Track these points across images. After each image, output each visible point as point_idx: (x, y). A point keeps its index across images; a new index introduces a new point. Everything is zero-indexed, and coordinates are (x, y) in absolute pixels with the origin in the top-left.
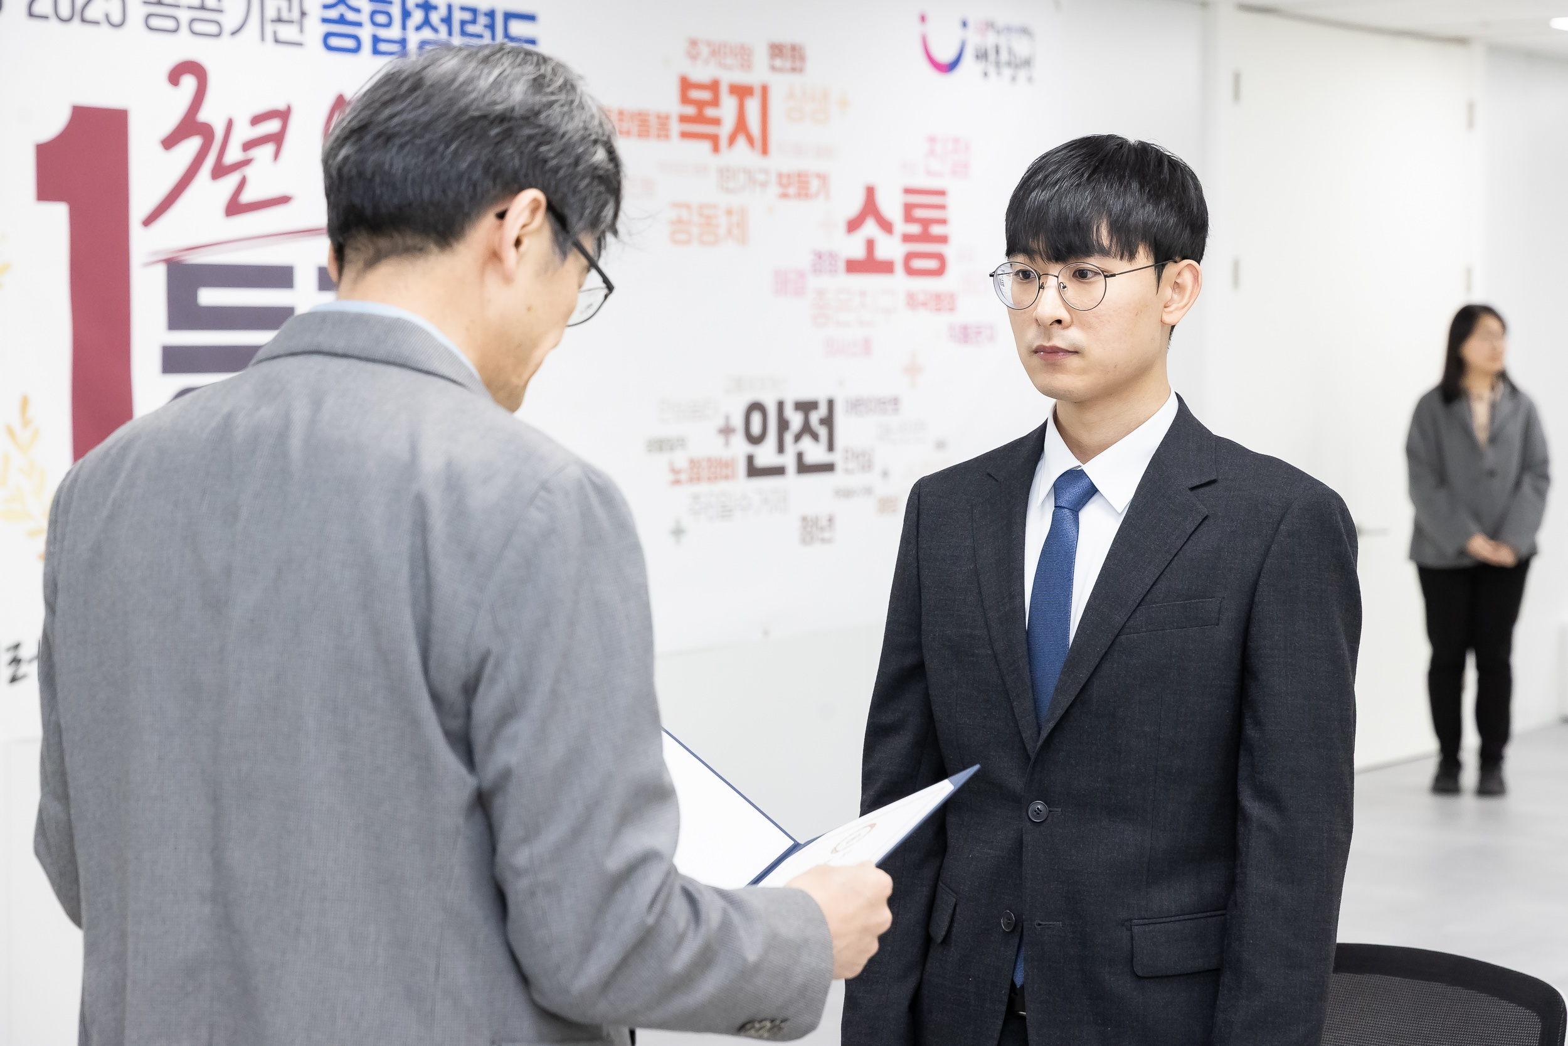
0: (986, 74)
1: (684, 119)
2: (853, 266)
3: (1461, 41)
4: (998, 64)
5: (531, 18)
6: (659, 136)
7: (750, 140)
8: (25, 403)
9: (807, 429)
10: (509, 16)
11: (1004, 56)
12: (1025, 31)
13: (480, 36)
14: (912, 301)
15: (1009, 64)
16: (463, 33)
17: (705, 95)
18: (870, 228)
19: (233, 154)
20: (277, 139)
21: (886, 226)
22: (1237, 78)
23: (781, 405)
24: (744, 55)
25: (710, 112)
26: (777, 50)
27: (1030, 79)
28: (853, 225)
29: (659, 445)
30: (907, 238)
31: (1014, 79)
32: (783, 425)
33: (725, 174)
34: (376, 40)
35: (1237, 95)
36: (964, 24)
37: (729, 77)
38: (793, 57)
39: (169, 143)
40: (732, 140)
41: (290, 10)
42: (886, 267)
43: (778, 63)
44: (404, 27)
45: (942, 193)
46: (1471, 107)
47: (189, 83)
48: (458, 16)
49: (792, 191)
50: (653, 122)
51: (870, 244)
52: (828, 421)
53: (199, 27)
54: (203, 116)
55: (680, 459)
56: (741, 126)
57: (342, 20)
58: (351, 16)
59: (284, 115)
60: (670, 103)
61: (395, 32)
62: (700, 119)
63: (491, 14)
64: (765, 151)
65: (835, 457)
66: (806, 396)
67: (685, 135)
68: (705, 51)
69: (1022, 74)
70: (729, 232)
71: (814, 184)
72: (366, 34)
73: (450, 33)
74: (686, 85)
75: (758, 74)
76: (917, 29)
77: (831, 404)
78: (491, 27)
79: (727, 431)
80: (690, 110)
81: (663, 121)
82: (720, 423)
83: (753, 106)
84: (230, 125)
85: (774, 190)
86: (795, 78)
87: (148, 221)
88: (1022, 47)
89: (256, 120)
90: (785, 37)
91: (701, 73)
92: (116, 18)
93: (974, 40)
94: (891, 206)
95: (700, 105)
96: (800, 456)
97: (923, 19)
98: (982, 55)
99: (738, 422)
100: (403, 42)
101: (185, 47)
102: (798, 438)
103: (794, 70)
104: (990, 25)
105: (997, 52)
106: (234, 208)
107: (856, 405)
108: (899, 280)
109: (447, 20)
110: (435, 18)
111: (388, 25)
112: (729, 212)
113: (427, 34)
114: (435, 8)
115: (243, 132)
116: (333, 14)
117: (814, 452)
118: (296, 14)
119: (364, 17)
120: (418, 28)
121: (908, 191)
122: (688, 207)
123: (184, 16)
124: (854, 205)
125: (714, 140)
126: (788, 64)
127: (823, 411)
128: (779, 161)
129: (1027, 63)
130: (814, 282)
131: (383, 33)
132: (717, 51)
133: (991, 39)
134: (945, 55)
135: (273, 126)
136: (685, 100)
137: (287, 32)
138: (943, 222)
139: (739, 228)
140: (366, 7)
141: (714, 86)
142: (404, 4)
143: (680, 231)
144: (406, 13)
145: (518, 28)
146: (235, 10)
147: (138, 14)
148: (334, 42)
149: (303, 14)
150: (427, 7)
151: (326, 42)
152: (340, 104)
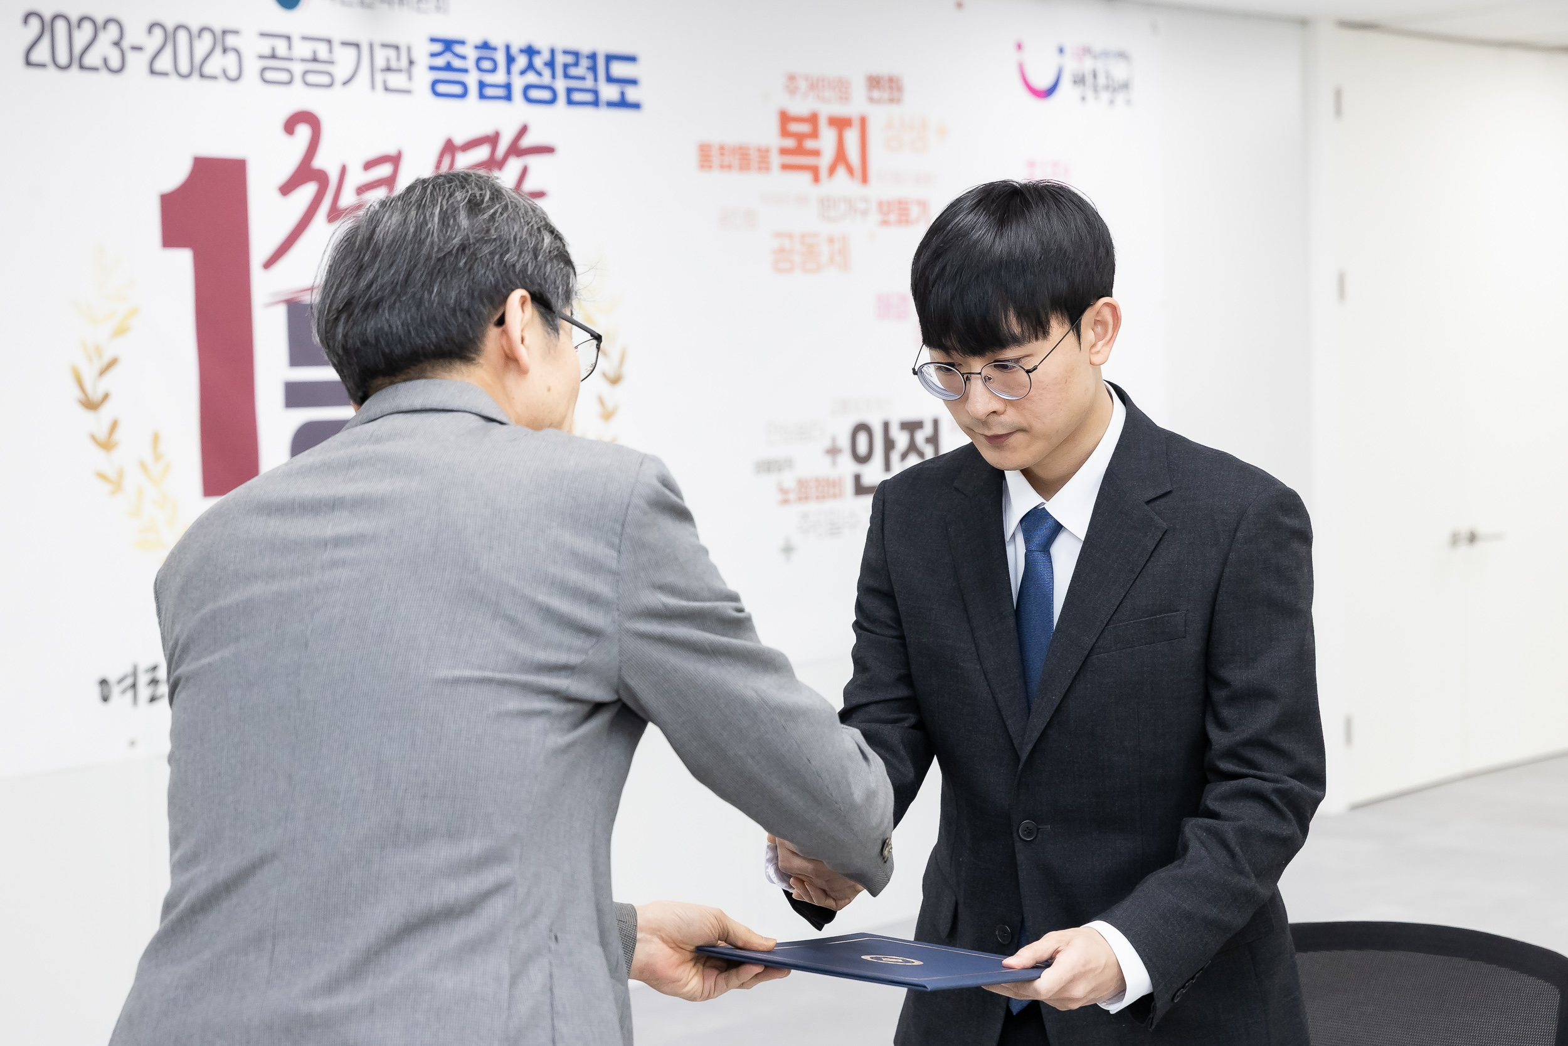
0: (1083, 99)
1: (784, 151)
4: (1096, 89)
5: (631, 59)
6: (760, 169)
7: (850, 170)
8: (156, 439)
9: (912, 448)
10: (610, 58)
11: (1102, 80)
12: (1122, 55)
13: (583, 78)
15: (1107, 87)
16: (566, 76)
17: (804, 128)
19: (347, 198)
20: (389, 183)
22: (1338, 94)
23: (886, 426)
24: (842, 88)
25: (810, 144)
26: (874, 82)
27: (1128, 102)
29: (767, 467)
32: (889, 445)
33: (826, 204)
34: (482, 85)
35: (1338, 111)
36: (1061, 51)
37: (826, 110)
38: (891, 88)
39: (287, 189)
40: (832, 170)
41: (398, 59)
43: (876, 94)
44: (509, 72)
47: (303, 132)
48: (560, 60)
49: (893, 217)
50: (754, 156)
52: (933, 440)
53: (311, 78)
54: (318, 163)
55: (789, 479)
56: (841, 156)
57: (448, 67)
58: (457, 63)
59: (395, 160)
60: (770, 137)
61: (500, 77)
62: (800, 150)
63: (593, 57)
64: (865, 179)
66: (911, 416)
67: (786, 167)
68: (803, 85)
69: (1120, 97)
70: (831, 260)
71: (915, 211)
72: (472, 79)
73: (553, 76)
74: (785, 119)
75: (856, 105)
76: (1014, 57)
77: (935, 423)
78: (593, 69)
79: (833, 451)
80: (790, 143)
81: (764, 154)
82: (827, 443)
83: (852, 138)
84: (343, 170)
85: (874, 217)
86: (893, 109)
87: (268, 264)
88: (1119, 71)
89: (369, 165)
90: (883, 69)
91: (800, 107)
92: (233, 72)
93: (1071, 66)
95: (800, 137)
97: (1019, 47)
98: (1079, 80)
99: (844, 442)
100: (508, 87)
101: (299, 98)
102: (903, 457)
103: (891, 100)
104: (1087, 51)
105: (1095, 76)
109: (551, 64)
110: (538, 62)
111: (494, 70)
112: (831, 240)
113: (531, 78)
114: (538, 52)
115: (357, 177)
116: (440, 62)
118: (404, 63)
119: (470, 64)
120: (523, 73)
122: (790, 236)
123: (298, 68)
125: (815, 171)
126: (886, 95)
127: (928, 430)
128: (879, 189)
129: (1125, 86)
131: (489, 78)
132: (816, 85)
133: (1088, 65)
134: (1042, 82)
135: (385, 170)
136: (785, 133)
137: (397, 80)
139: (841, 255)
140: (472, 54)
141: (813, 119)
142: (508, 48)
143: (782, 260)
144: (510, 60)
145: (619, 69)
146: (345, 60)
147: (252, 67)
148: (442, 88)
149: (411, 62)
150: (530, 52)
151: (434, 89)
152: (449, 148)
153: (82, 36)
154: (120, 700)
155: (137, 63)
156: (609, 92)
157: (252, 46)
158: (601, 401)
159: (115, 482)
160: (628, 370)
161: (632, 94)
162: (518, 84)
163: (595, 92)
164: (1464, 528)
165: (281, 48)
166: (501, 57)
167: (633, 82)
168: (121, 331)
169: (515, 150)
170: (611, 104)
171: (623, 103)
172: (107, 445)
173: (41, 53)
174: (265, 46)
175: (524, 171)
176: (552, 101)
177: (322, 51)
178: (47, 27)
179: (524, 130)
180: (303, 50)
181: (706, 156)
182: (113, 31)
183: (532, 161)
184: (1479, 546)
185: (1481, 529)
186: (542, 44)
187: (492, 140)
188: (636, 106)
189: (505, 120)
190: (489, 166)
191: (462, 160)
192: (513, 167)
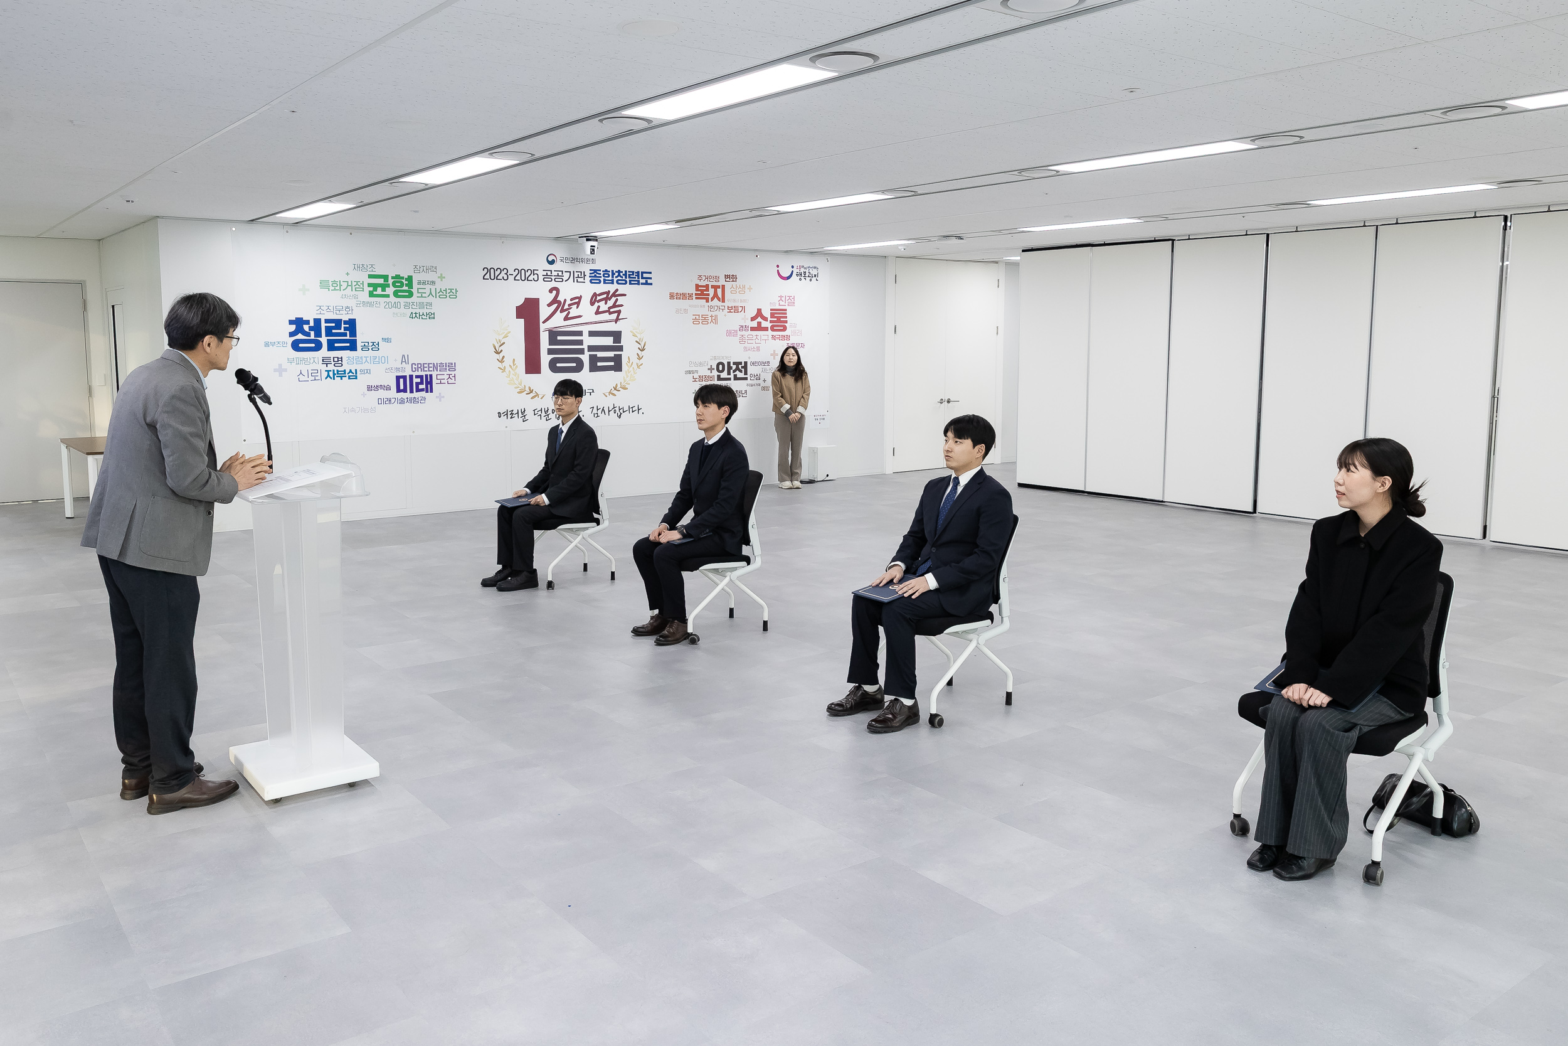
0: (800, 279)
1: (696, 294)
2: (753, 329)
3: (995, 263)
4: (805, 276)
5: (650, 273)
6: (689, 299)
7: (718, 299)
9: (737, 369)
10: (643, 273)
11: (807, 274)
12: (815, 268)
13: (635, 278)
14: (773, 337)
15: (809, 276)
16: (630, 277)
17: (704, 289)
18: (759, 319)
19: (566, 307)
20: (578, 304)
21: (765, 319)
22: (896, 277)
23: (729, 363)
24: (717, 278)
25: (705, 293)
26: (727, 277)
27: (817, 280)
28: (753, 319)
29: (689, 372)
30: (771, 322)
31: (811, 280)
32: (730, 368)
33: (711, 307)
34: (605, 280)
36: (793, 267)
37: (710, 284)
38: (733, 278)
39: (549, 305)
40: (712, 300)
41: (581, 274)
42: (766, 329)
43: (728, 279)
44: (613, 276)
45: (786, 310)
46: (999, 281)
48: (628, 274)
49: (733, 311)
50: (687, 296)
51: (759, 323)
52: (745, 367)
53: (556, 280)
55: (697, 376)
56: (716, 295)
57: (595, 276)
58: (598, 275)
59: (580, 298)
60: (693, 291)
61: (610, 278)
62: (702, 294)
63: (638, 273)
64: (723, 301)
65: (748, 376)
66: (738, 361)
67: (696, 298)
68: (703, 278)
69: (814, 279)
70: (712, 321)
71: (740, 309)
72: (602, 279)
73: (626, 277)
74: (697, 286)
75: (722, 282)
77: (746, 363)
78: (638, 276)
79: (711, 369)
80: (699, 292)
81: (691, 295)
82: (709, 367)
83: (719, 291)
85: (727, 311)
86: (733, 283)
87: (544, 322)
89: (571, 300)
90: (730, 273)
91: (703, 283)
92: (536, 279)
93: (795, 271)
94: (767, 313)
95: (702, 291)
96: (735, 376)
97: (778, 266)
98: (799, 274)
99: (715, 367)
100: (613, 280)
101: (553, 284)
102: (734, 371)
103: (733, 281)
104: (802, 267)
105: (805, 273)
106: (566, 318)
107: (753, 364)
108: (770, 333)
109: (625, 275)
110: (621, 274)
111: (609, 276)
112: (712, 316)
113: (619, 278)
114: (622, 272)
116: (593, 275)
117: (739, 375)
118: (583, 276)
119: (602, 275)
120: (617, 277)
121: (771, 310)
122: (699, 315)
123: (553, 278)
124: (754, 313)
125: (707, 299)
126: (731, 280)
127: (743, 365)
128: (727, 304)
129: (816, 275)
130: (739, 333)
131: (607, 279)
132: (707, 278)
133: (802, 270)
134: (786, 275)
136: (697, 289)
137: (579, 280)
138: (786, 317)
139: (715, 320)
140: (602, 273)
141: (707, 286)
142: (612, 271)
143: (696, 321)
144: (613, 274)
145: (645, 275)
146: (566, 276)
147: (541, 278)
148: (593, 281)
149: (585, 276)
150: (619, 272)
151: (591, 281)
152: (595, 295)
153: (497, 273)
154: (503, 418)
155: (511, 278)
156: (644, 281)
157: (541, 273)
159: (503, 370)
161: (649, 281)
162: (615, 280)
163: (639, 281)
164: (945, 398)
165: (549, 273)
166: (610, 274)
167: (651, 278)
168: (506, 337)
169: (614, 295)
170: (643, 284)
171: (646, 283)
172: (501, 361)
173: (487, 276)
174: (545, 273)
176: (626, 283)
177: (560, 274)
178: (489, 271)
180: (554, 273)
181: (672, 296)
182: (505, 271)
184: (950, 404)
185: (952, 399)
186: (623, 270)
188: (651, 284)
189: (611, 288)
190: (606, 300)
191: (599, 298)
192: (614, 299)
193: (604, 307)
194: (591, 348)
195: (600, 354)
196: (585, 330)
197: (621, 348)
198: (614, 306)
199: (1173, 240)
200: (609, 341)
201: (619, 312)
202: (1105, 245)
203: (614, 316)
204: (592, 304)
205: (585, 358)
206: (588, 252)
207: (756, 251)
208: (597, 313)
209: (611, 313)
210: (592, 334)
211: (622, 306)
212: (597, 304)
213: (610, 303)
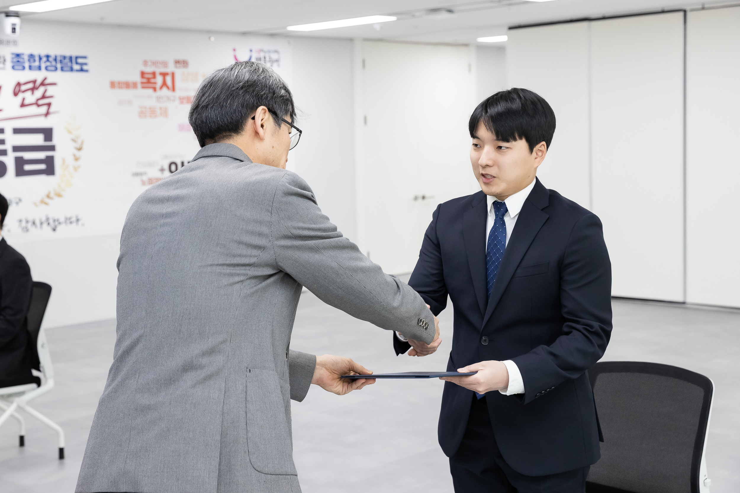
1: (142, 83)
3: (466, 45)
5: (85, 57)
6: (133, 88)
7: (168, 88)
10: (77, 57)
11: (267, 59)
12: (276, 52)
13: (67, 64)
15: (270, 61)
16: (61, 63)
17: (150, 76)
22: (364, 62)
23: (182, 162)
24: (165, 64)
25: (153, 80)
26: (177, 62)
27: (279, 65)
29: (136, 174)
33: (159, 99)
34: (30, 66)
35: (364, 67)
36: (251, 51)
37: (158, 70)
38: (184, 64)
40: (161, 88)
43: (178, 65)
44: (40, 62)
46: (470, 66)
48: (59, 59)
49: (185, 101)
50: (131, 84)
55: (145, 178)
56: (164, 84)
57: (18, 61)
58: (21, 60)
60: (137, 78)
61: (37, 64)
62: (149, 82)
63: (71, 58)
64: (174, 90)
67: (143, 87)
68: (150, 63)
70: (161, 114)
72: (27, 65)
73: (56, 63)
74: (143, 74)
75: (171, 68)
76: (232, 53)
78: (71, 61)
79: (162, 170)
80: (145, 80)
81: (135, 84)
82: (160, 167)
83: (169, 78)
85: (177, 102)
86: (185, 70)
88: (275, 56)
90: (180, 57)
91: (149, 69)
93: (255, 55)
95: (149, 79)
97: (234, 50)
99: (166, 167)
100: (40, 66)
103: (184, 67)
104: (261, 51)
105: (265, 58)
110: (51, 59)
111: (35, 62)
112: (161, 109)
113: (48, 64)
114: (51, 56)
116: (15, 60)
118: (2, 60)
119: (26, 61)
120: (45, 62)
122: (145, 108)
125: (155, 89)
126: (182, 66)
128: (178, 93)
129: (277, 61)
131: (33, 64)
132: (154, 63)
133: (262, 55)
136: (143, 77)
139: (165, 113)
140: (26, 58)
141: (154, 74)
142: (40, 56)
143: (142, 114)
144: (40, 59)
145: (80, 61)
148: (16, 67)
149: (5, 60)
150: (48, 57)
151: (13, 68)
152: (19, 84)
156: (78, 67)
158: (74, 155)
160: (85, 146)
161: (85, 67)
162: (43, 66)
163: (72, 67)
164: (420, 194)
166: (37, 59)
167: (86, 64)
169: (42, 84)
170: (77, 71)
171: (82, 70)
175: (46, 91)
176: (56, 69)
179: (45, 79)
181: (113, 85)
183: (49, 88)
184: (426, 201)
185: (427, 194)
186: (52, 53)
187: (34, 82)
188: (87, 71)
189: (39, 76)
190: (33, 89)
191: (23, 88)
192: (42, 89)
193: (30, 98)
194: (16, 149)
195: (28, 155)
196: (8, 127)
197: (52, 148)
198: (43, 97)
199: (685, 12)
200: (38, 140)
201: (49, 105)
202: (604, 18)
203: (44, 109)
204: (16, 94)
205: (9, 160)
206: (9, 30)
207: (210, 32)
208: (23, 105)
209: (39, 106)
210: (17, 131)
211: (51, 97)
212: (21, 96)
213: (39, 93)
